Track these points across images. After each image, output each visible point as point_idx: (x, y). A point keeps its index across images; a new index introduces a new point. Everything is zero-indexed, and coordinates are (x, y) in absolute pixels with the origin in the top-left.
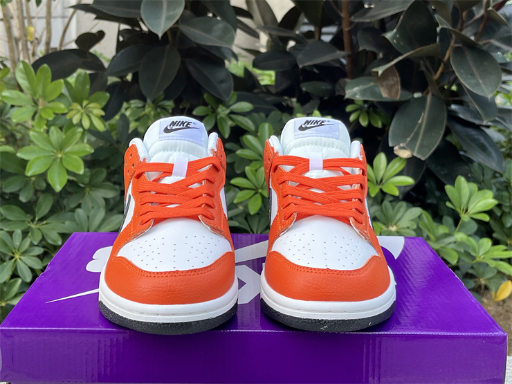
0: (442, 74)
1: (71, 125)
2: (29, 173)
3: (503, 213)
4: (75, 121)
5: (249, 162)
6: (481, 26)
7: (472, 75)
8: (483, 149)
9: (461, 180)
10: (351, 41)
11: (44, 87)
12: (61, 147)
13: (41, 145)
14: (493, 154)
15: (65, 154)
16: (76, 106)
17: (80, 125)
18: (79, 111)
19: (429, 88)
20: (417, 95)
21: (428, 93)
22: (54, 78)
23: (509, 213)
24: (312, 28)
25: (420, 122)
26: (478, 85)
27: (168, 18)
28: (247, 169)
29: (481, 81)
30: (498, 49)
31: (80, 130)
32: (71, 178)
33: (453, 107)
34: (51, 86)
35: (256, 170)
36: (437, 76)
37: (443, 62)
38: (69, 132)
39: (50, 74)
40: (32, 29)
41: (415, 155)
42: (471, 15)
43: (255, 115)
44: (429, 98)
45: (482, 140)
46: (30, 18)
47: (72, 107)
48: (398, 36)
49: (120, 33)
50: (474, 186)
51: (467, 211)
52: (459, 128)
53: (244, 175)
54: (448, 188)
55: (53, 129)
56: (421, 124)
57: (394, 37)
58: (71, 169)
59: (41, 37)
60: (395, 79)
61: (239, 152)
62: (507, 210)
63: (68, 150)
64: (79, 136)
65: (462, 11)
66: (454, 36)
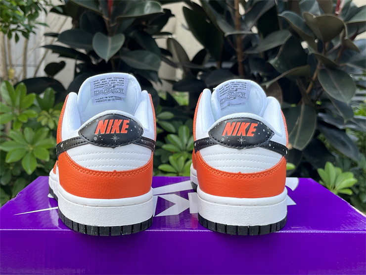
0: (312, 90)
1: (40, 126)
2: (8, 161)
3: (361, 192)
4: (43, 123)
5: (172, 153)
6: (339, 54)
7: (335, 88)
8: (344, 144)
9: (329, 165)
10: (244, 69)
11: (21, 99)
12: (32, 143)
13: (18, 141)
14: (351, 147)
15: (36, 147)
16: (45, 112)
17: (47, 126)
18: (46, 116)
19: (303, 100)
20: (293, 106)
21: (301, 103)
22: (29, 92)
23: (364, 192)
24: (215, 65)
25: (297, 123)
26: (339, 94)
27: (112, 49)
28: (171, 158)
29: (340, 92)
30: (352, 69)
31: (47, 129)
32: (39, 166)
33: (320, 115)
34: (26, 98)
35: (178, 159)
36: (308, 91)
37: (312, 81)
38: (39, 132)
39: (25, 90)
40: (12, 71)
41: (295, 146)
42: (331, 46)
43: (176, 123)
44: (303, 107)
45: (342, 138)
46: (12, 66)
47: (41, 113)
48: (278, 62)
49: (77, 66)
50: (339, 170)
51: (334, 188)
52: (325, 129)
53: (169, 163)
54: (320, 171)
55: (27, 129)
56: (297, 126)
57: (276, 63)
58: (39, 157)
59: (19, 76)
60: (278, 91)
61: (164, 146)
62: (363, 190)
63: (37, 144)
64: (45, 134)
65: (325, 42)
66: (319, 62)
